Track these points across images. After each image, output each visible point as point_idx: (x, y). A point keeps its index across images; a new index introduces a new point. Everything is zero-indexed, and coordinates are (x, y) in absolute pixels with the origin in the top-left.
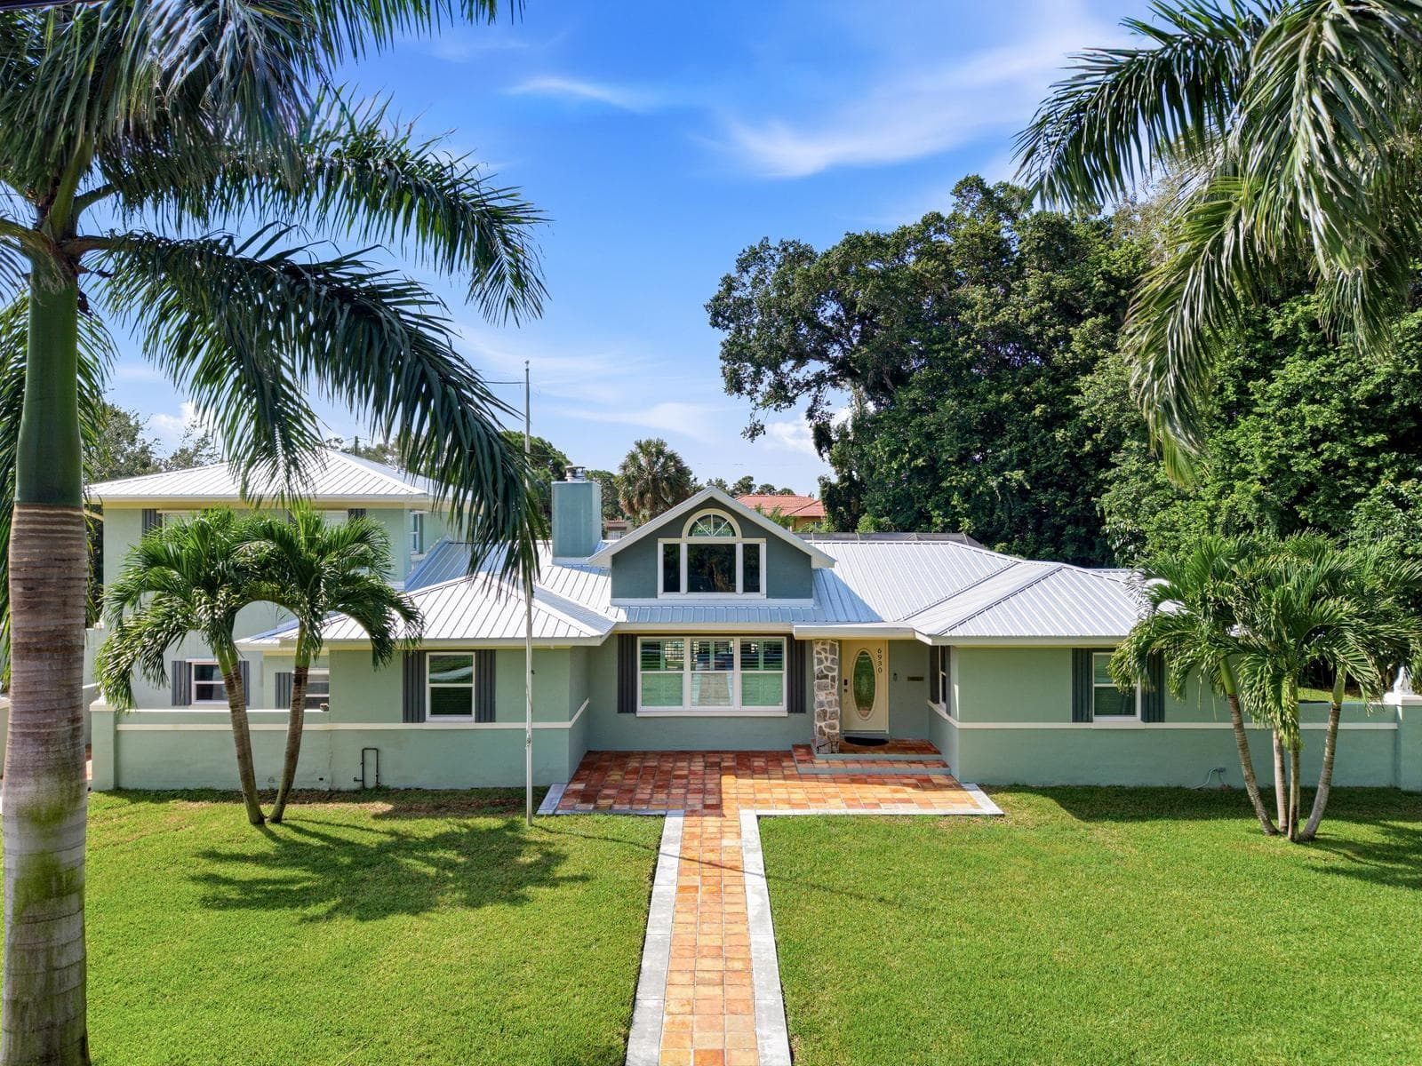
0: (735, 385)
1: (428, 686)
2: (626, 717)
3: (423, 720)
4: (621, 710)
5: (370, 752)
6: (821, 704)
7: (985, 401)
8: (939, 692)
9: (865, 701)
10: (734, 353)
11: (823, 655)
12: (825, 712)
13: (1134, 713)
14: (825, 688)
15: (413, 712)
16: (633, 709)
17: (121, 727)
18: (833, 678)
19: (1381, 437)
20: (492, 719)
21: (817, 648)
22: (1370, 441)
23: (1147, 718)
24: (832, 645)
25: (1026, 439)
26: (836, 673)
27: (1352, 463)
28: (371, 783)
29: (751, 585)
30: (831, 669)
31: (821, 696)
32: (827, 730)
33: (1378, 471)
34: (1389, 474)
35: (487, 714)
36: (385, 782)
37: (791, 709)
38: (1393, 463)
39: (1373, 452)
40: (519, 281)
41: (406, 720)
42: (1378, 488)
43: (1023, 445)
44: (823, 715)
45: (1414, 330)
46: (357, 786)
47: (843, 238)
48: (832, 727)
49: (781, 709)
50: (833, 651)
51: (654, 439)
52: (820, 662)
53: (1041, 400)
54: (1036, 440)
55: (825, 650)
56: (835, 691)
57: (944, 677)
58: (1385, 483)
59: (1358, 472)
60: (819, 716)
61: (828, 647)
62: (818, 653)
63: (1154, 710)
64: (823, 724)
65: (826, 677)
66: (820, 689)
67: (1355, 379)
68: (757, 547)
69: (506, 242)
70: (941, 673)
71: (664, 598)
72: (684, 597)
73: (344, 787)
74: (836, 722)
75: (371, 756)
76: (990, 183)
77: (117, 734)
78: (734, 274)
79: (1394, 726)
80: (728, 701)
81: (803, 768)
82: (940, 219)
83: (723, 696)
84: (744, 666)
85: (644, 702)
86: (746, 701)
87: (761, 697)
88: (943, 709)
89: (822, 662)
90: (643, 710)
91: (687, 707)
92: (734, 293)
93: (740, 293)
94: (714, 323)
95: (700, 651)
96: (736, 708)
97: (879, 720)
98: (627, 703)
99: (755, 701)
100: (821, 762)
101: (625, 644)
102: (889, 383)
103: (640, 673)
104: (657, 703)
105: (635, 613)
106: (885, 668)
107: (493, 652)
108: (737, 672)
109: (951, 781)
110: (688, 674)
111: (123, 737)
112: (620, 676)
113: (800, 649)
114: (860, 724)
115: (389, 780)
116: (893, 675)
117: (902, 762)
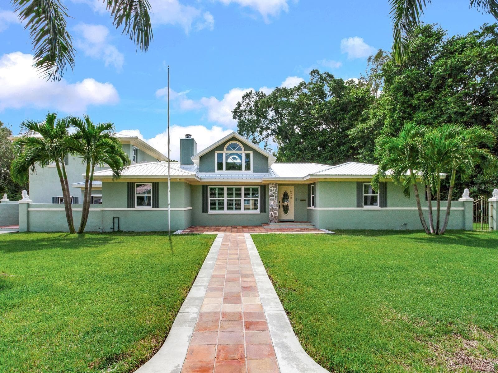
1: (136, 195)
2: (205, 214)
3: (135, 207)
4: (203, 211)
5: (116, 219)
6: (272, 206)
7: (319, 139)
8: (311, 201)
9: (286, 209)
11: (272, 188)
12: (273, 209)
13: (377, 205)
14: (273, 200)
15: (131, 204)
16: (207, 211)
17: (30, 209)
18: (276, 196)
20: (158, 207)
21: (270, 186)
23: (381, 206)
24: (276, 185)
25: (332, 151)
26: (277, 195)
28: (116, 230)
29: (248, 168)
30: (275, 193)
31: (272, 203)
32: (273, 215)
35: (156, 205)
36: (121, 229)
37: (261, 211)
41: (128, 207)
43: (332, 153)
44: (272, 209)
46: (111, 230)
48: (275, 214)
49: (258, 211)
54: (335, 151)
55: (273, 186)
56: (276, 201)
57: (313, 197)
60: (271, 210)
61: (274, 186)
62: (271, 187)
63: (384, 204)
64: (272, 213)
65: (273, 196)
66: (271, 200)
68: (249, 154)
70: (312, 196)
71: (218, 172)
72: (224, 172)
73: (107, 231)
74: (277, 212)
75: (116, 220)
76: (321, 72)
77: (28, 212)
78: (241, 101)
79: (462, 209)
80: (240, 209)
81: (265, 227)
82: (305, 84)
83: (238, 207)
84: (245, 197)
85: (211, 209)
86: (245, 209)
87: (251, 208)
88: (312, 208)
89: (272, 191)
90: (210, 212)
91: (226, 211)
92: (241, 108)
93: (242, 108)
94: (234, 118)
95: (230, 192)
96: (242, 211)
97: (291, 215)
98: (205, 210)
99: (249, 209)
100: (272, 226)
101: (205, 187)
102: (289, 137)
103: (209, 199)
104: (215, 209)
105: (207, 177)
106: (293, 197)
107: (158, 183)
108: (243, 199)
109: (316, 229)
110: (226, 199)
111: (30, 213)
112: (203, 200)
113: (264, 187)
114: (284, 217)
115: (123, 228)
116: (296, 199)
117: (298, 225)
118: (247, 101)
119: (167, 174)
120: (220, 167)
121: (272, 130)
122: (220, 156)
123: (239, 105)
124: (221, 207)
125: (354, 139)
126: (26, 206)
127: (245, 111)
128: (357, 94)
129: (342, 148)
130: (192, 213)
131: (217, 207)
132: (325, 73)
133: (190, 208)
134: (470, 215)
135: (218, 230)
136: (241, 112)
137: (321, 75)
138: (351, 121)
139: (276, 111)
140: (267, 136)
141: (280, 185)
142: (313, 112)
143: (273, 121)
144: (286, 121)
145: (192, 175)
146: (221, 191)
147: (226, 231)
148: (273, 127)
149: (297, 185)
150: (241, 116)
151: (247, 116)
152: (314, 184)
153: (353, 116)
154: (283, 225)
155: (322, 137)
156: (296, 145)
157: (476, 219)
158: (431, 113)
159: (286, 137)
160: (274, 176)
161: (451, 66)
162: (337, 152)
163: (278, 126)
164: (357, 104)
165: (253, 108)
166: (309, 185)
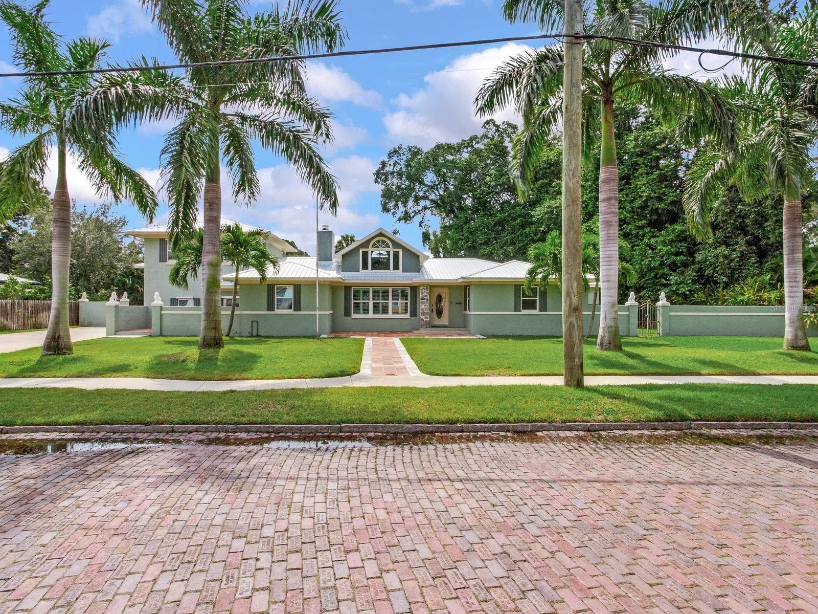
0: (385, 209)
1: (276, 298)
2: (347, 318)
3: (274, 310)
4: (346, 315)
5: (254, 322)
6: (423, 309)
7: (496, 216)
8: (467, 305)
9: (439, 313)
10: (388, 195)
11: (424, 291)
12: (424, 313)
13: (536, 309)
14: (424, 303)
15: (270, 307)
16: (350, 315)
17: (163, 312)
18: (427, 299)
19: (644, 222)
20: (299, 310)
21: (421, 288)
22: (640, 223)
23: (540, 311)
24: (427, 287)
25: (514, 233)
27: (634, 232)
28: (255, 334)
29: (396, 267)
30: (426, 296)
31: (423, 306)
32: (425, 319)
33: (644, 235)
34: (648, 236)
35: (298, 308)
36: (259, 334)
37: (411, 316)
38: (649, 232)
39: (642, 228)
40: (327, 136)
41: (268, 310)
42: (643, 242)
43: (513, 236)
45: (655, 179)
46: (249, 335)
47: (435, 145)
48: (427, 318)
49: (408, 316)
50: (427, 289)
51: (350, 235)
52: (422, 293)
53: (520, 216)
55: (424, 288)
56: (428, 304)
57: (469, 301)
58: (646, 240)
59: (637, 236)
60: (422, 314)
62: (422, 290)
63: (544, 308)
64: (423, 317)
65: (424, 299)
66: (422, 303)
67: (635, 199)
68: (398, 252)
69: (324, 123)
70: (468, 299)
71: (362, 272)
72: (370, 271)
73: (245, 335)
74: (429, 316)
75: (255, 324)
76: (498, 122)
77: (161, 314)
78: (386, 159)
79: (628, 313)
80: (387, 313)
81: (415, 332)
82: (477, 138)
83: (385, 311)
84: (393, 299)
85: (354, 313)
86: (394, 313)
87: (400, 311)
88: (468, 312)
89: (423, 293)
90: (354, 316)
91: (371, 315)
92: (386, 169)
93: (389, 168)
94: (376, 181)
95: (376, 293)
96: (390, 315)
97: (445, 320)
98: (347, 313)
99: (397, 313)
100: (423, 331)
101: (347, 288)
102: (456, 210)
103: (353, 301)
104: (359, 313)
105: (351, 277)
106: (447, 300)
107: (300, 285)
108: (390, 302)
109: (470, 334)
110: (371, 302)
111: (163, 316)
112: (345, 304)
113: (414, 289)
114: (437, 322)
115: (262, 333)
116: (451, 303)
117: (452, 331)
118: (395, 158)
119: (316, 276)
120: (365, 267)
121: (432, 201)
122: (365, 254)
123: (384, 164)
124: (366, 311)
125: (540, 222)
126: (159, 309)
127: (392, 173)
128: (548, 157)
129: (527, 230)
130: (333, 317)
131: (362, 311)
132: (504, 123)
133: (331, 312)
134: (634, 320)
135: (365, 335)
136: (386, 174)
137: (497, 126)
138: (541, 193)
139: (438, 173)
140: (425, 208)
141: (432, 287)
142: (488, 179)
143: (432, 188)
144: (452, 188)
145: (338, 278)
146: (366, 293)
147: (372, 336)
148: (432, 197)
149: (452, 287)
150: (386, 180)
151: (394, 181)
152: (469, 286)
153: (542, 186)
154: (434, 330)
155: (500, 213)
156: (465, 223)
157: (641, 325)
158: (627, 195)
159: (452, 211)
160: (426, 278)
161: (643, 140)
162: (522, 235)
163: (440, 195)
164: (548, 171)
165: (404, 170)
166: (466, 287)
